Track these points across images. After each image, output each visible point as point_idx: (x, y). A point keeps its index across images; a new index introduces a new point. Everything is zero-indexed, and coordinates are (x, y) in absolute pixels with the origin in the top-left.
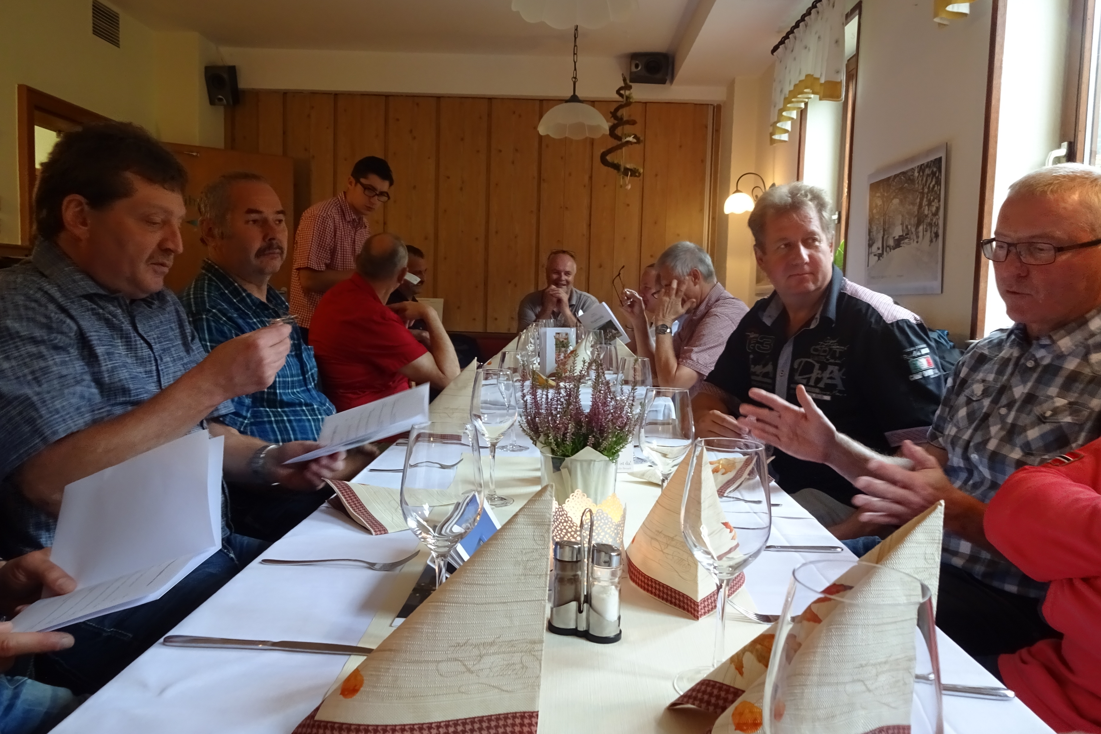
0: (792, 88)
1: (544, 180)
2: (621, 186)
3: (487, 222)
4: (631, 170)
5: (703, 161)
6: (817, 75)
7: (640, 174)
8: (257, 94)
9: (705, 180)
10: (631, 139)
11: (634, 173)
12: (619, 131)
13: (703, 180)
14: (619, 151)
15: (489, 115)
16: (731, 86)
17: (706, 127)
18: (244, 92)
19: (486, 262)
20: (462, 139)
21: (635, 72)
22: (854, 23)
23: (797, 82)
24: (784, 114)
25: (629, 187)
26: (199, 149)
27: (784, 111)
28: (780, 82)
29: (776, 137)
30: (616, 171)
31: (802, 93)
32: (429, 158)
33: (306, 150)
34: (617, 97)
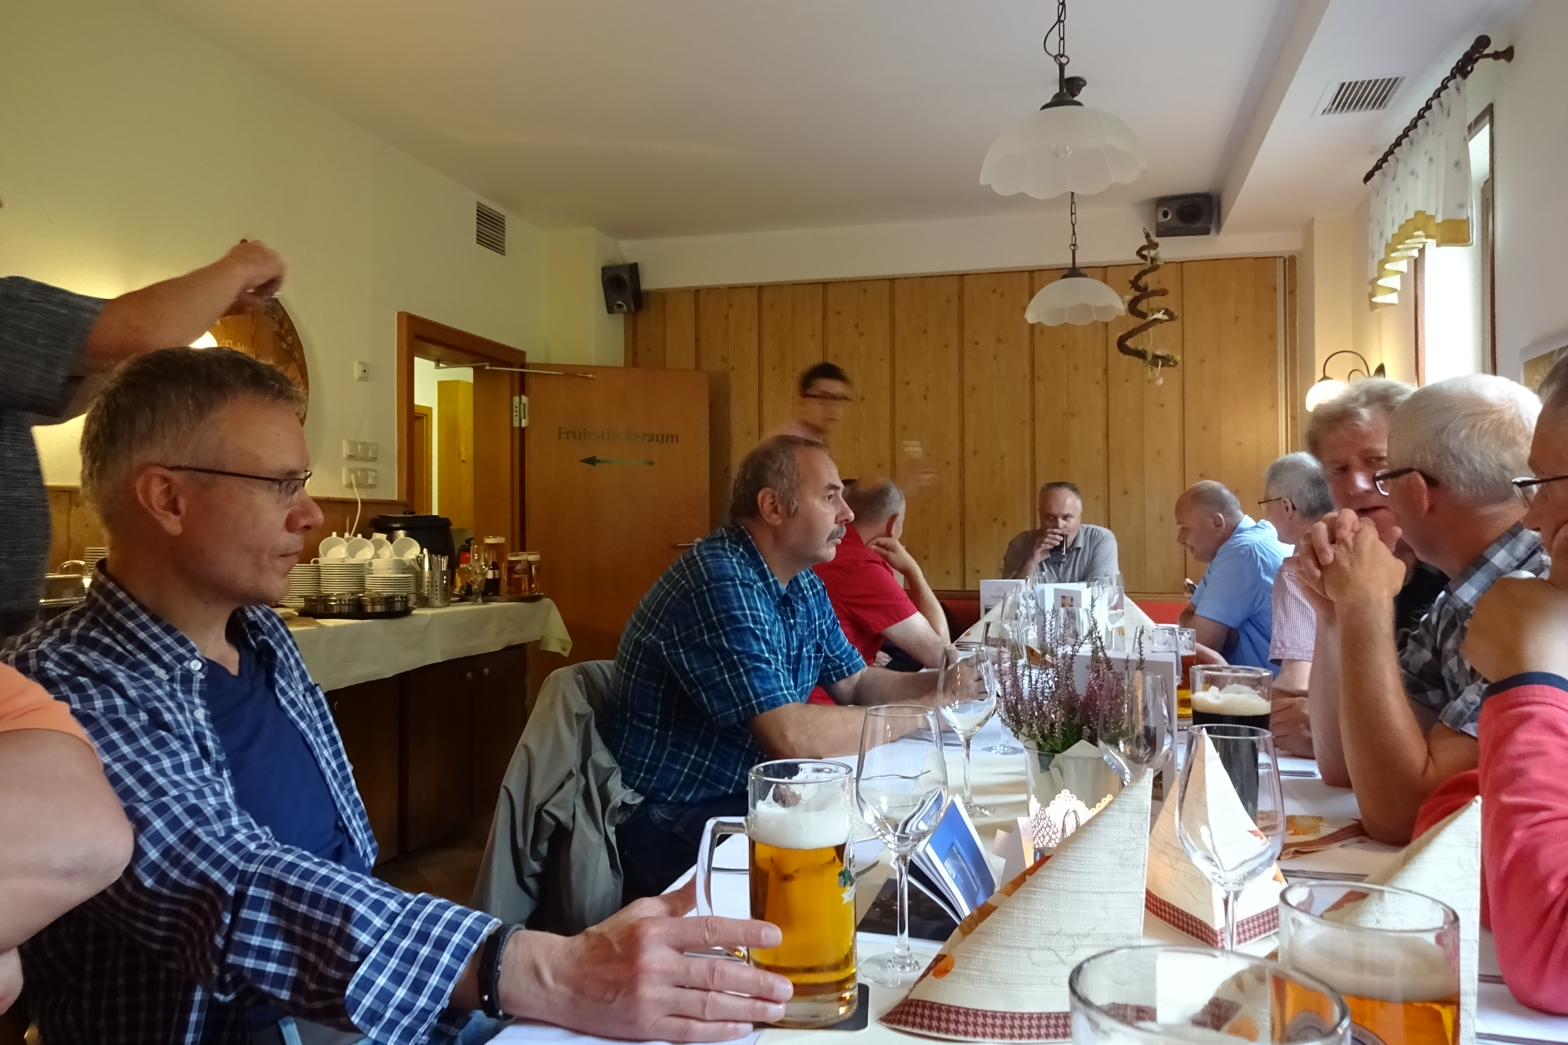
0: (1396, 231)
1: (1039, 378)
2: (1149, 381)
3: (962, 440)
4: (1162, 358)
5: (1272, 337)
6: (1431, 212)
7: (1176, 363)
8: (662, 295)
9: (1277, 363)
10: (1159, 316)
11: (1166, 361)
12: (1142, 306)
13: (1274, 363)
14: (1145, 333)
15: (961, 297)
16: (1308, 228)
17: (1275, 289)
18: (647, 293)
19: (962, 494)
20: (925, 332)
21: (1163, 223)
22: (1484, 134)
23: (1404, 222)
24: (1387, 266)
25: (1161, 382)
26: (595, 369)
27: (1387, 262)
28: (1379, 222)
29: (1378, 299)
30: (1141, 360)
31: (1412, 237)
32: (881, 359)
33: (724, 360)
34: (1139, 260)
